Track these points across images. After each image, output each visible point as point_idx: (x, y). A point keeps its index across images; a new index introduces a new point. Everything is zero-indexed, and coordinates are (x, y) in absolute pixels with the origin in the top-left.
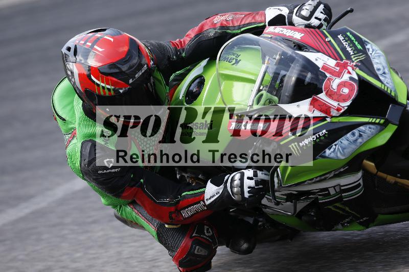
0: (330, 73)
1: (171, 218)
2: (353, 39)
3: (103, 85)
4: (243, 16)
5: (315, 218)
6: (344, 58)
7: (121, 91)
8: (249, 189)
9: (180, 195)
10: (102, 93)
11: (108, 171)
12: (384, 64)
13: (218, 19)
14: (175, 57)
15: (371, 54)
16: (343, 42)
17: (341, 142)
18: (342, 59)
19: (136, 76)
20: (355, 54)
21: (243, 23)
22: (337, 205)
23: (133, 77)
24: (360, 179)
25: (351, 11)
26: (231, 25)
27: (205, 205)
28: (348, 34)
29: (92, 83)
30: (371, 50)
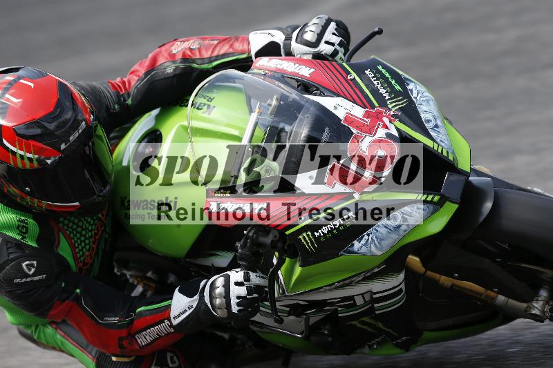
0: (357, 128)
1: (121, 347)
2: (387, 75)
3: (22, 153)
4: (216, 42)
5: (330, 339)
6: (376, 105)
7: (49, 162)
8: (238, 301)
9: (134, 312)
10: (20, 165)
11: (29, 279)
12: (436, 113)
13: (178, 48)
14: (116, 107)
15: (416, 98)
16: (373, 80)
17: (377, 231)
18: (373, 107)
19: (71, 138)
20: (392, 98)
21: (215, 53)
22: (366, 319)
23: (67, 141)
24: (401, 283)
25: (380, 32)
26: (198, 56)
27: (171, 326)
28: (380, 68)
29: (5, 151)
30: (415, 92)
